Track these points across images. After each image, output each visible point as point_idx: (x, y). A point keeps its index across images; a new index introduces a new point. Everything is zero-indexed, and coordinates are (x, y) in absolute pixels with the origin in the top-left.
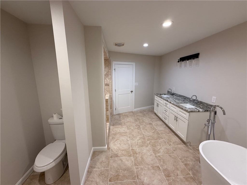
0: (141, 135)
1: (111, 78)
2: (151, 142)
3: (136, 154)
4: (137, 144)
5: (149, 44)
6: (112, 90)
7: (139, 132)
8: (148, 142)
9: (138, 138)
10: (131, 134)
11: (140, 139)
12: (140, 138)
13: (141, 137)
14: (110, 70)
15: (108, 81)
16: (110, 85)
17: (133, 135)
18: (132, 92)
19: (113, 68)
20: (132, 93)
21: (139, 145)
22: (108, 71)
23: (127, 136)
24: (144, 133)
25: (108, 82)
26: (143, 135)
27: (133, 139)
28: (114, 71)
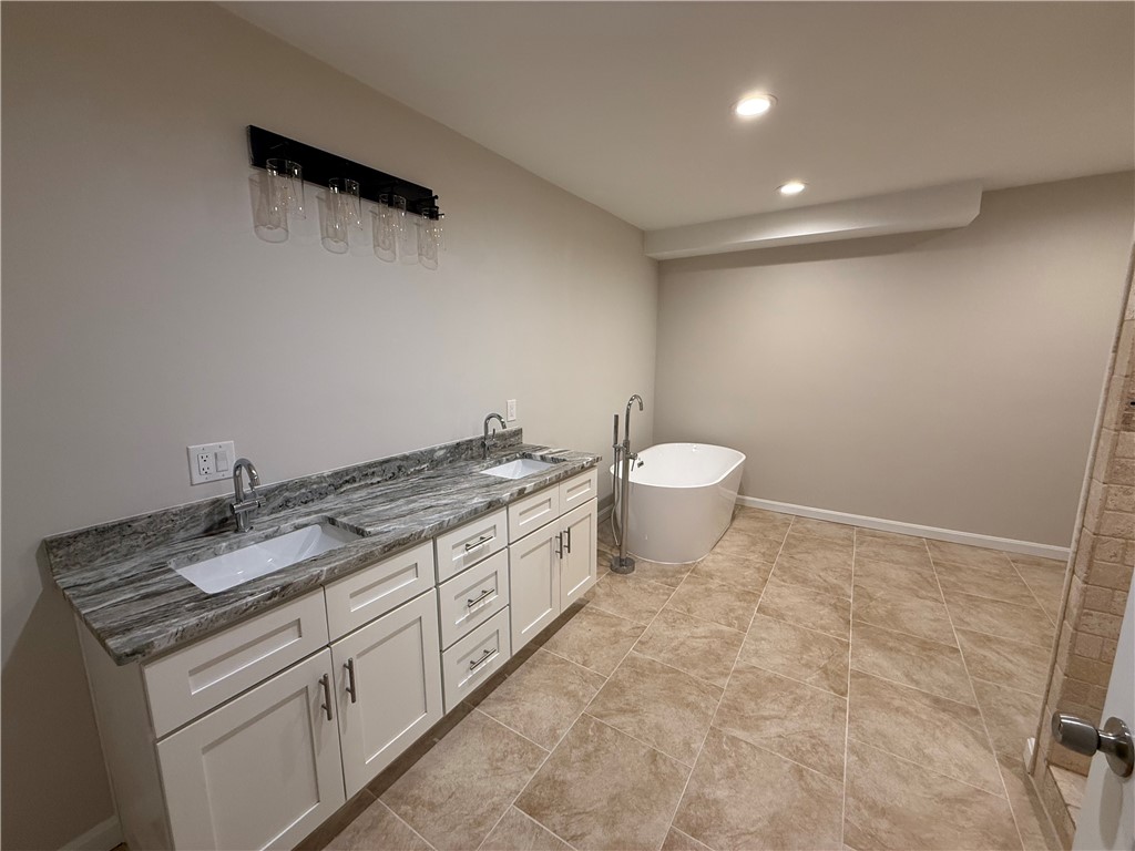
0: (734, 741)
2: (711, 673)
3: (825, 670)
4: (798, 700)
7: (730, 774)
8: (723, 682)
9: (772, 729)
10: (809, 791)
11: (766, 718)
12: (758, 728)
13: (745, 728)
17: (800, 773)
21: (791, 693)
23: (854, 791)
24: (699, 745)
26: (714, 732)
27: (813, 746)
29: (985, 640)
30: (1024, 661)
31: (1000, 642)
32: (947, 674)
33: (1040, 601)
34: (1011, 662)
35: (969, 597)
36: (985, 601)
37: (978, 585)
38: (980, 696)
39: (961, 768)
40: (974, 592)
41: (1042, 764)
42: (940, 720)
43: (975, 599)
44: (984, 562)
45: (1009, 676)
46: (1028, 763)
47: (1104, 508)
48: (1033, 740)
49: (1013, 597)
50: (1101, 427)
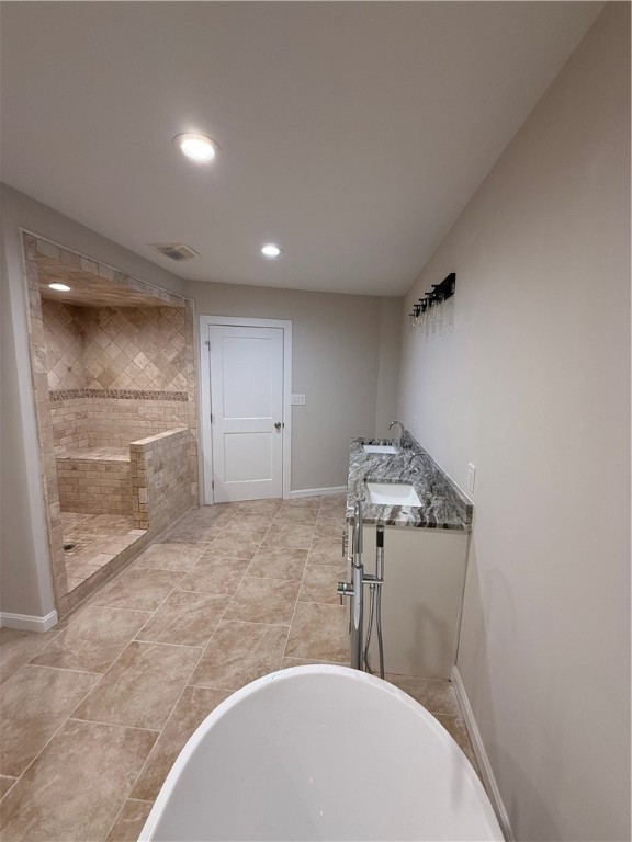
1: (195, 375)
5: (281, 250)
6: (197, 417)
8: (221, 624)
12: (207, 602)
14: (189, 347)
15: (185, 384)
16: (190, 399)
18: (278, 426)
19: (203, 340)
20: (279, 432)
22: (184, 348)
25: (182, 387)
28: (204, 348)
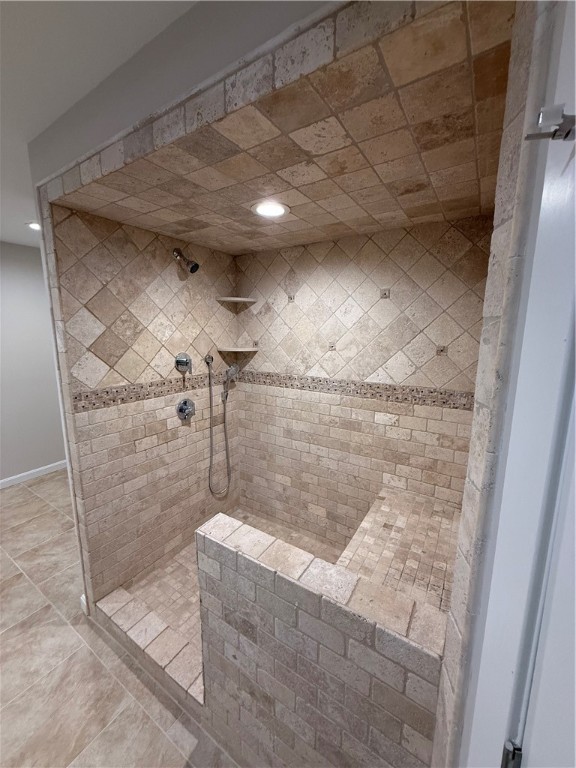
29: (34, 553)
30: (59, 549)
31: (42, 547)
32: (22, 597)
33: (52, 504)
34: (53, 555)
35: (13, 530)
36: (22, 525)
37: (15, 517)
38: (46, 593)
39: (55, 655)
40: (15, 524)
41: (92, 606)
42: (32, 636)
43: (18, 527)
44: (12, 498)
45: (56, 565)
46: (85, 610)
47: (79, 457)
48: (84, 596)
49: (38, 511)
50: (65, 412)
